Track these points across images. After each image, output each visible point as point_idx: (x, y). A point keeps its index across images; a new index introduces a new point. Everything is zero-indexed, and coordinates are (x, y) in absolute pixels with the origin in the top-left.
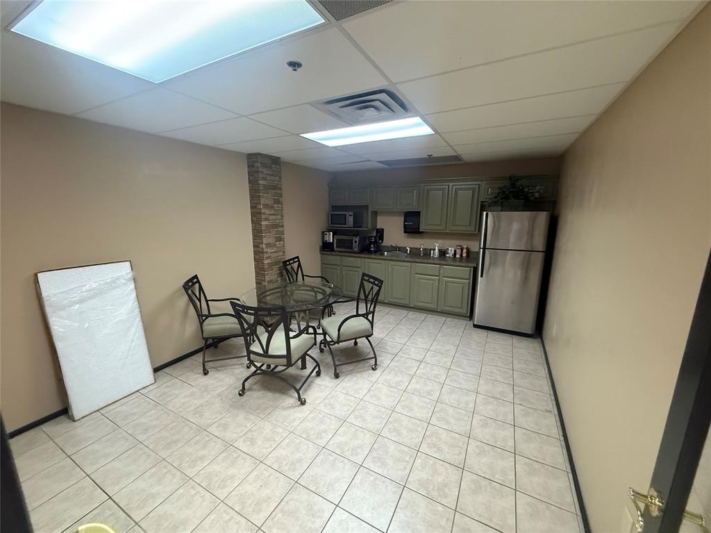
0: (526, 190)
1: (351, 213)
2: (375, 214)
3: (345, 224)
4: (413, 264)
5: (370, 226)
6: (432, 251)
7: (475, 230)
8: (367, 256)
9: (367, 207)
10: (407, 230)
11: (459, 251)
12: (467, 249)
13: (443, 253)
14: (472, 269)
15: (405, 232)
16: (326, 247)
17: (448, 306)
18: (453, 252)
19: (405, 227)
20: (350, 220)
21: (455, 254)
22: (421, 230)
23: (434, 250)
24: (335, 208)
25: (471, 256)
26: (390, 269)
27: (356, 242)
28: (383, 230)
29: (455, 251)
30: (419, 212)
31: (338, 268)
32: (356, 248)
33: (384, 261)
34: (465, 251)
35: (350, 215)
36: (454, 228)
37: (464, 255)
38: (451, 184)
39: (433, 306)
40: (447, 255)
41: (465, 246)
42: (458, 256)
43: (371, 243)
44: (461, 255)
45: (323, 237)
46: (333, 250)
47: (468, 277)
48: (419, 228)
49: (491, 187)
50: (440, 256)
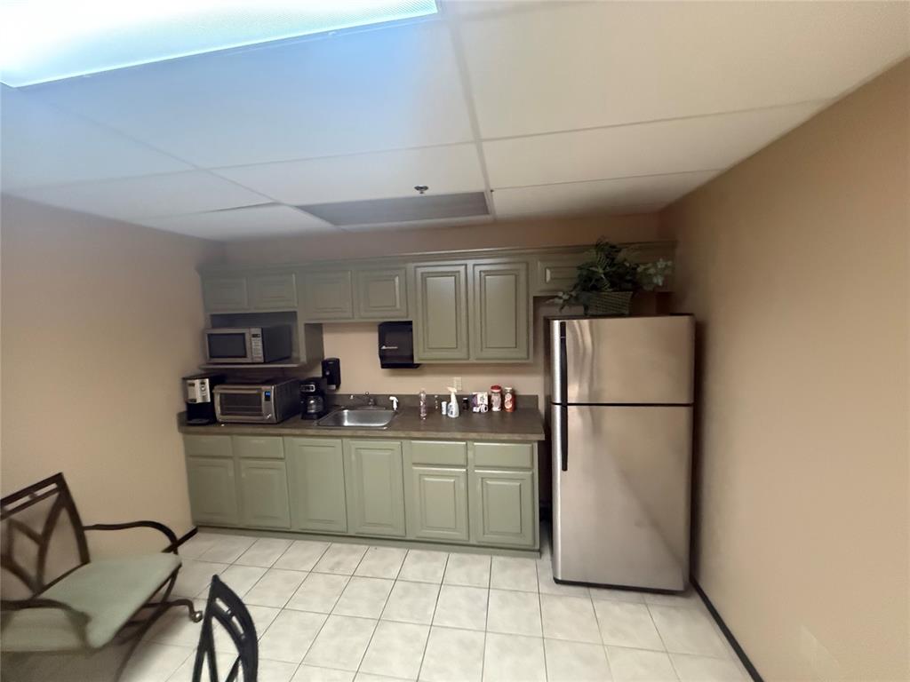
0: (639, 270)
1: (257, 331)
2: (316, 330)
3: (245, 356)
4: (405, 442)
5: (303, 358)
6: (444, 404)
7: (528, 358)
8: (297, 432)
9: (293, 315)
10: (388, 362)
11: (496, 399)
12: (513, 393)
13: (466, 403)
14: (536, 445)
15: (383, 366)
16: (196, 416)
17: (492, 533)
18: (486, 402)
19: (383, 355)
20: (256, 347)
21: (490, 406)
22: (416, 361)
23: (448, 399)
24: (219, 320)
25: (520, 406)
26: (353, 457)
27: (268, 398)
28: (337, 362)
29: (489, 397)
30: (410, 323)
31: (229, 462)
32: (269, 411)
33: (339, 441)
34: (508, 397)
35: (255, 336)
36: (484, 355)
37: (509, 406)
38: (470, 263)
39: (460, 535)
40: (475, 409)
41: (509, 389)
42: (496, 409)
43: (307, 396)
44: (502, 406)
45: (186, 393)
46: (213, 421)
47: (528, 464)
48: (412, 357)
49: (549, 268)
50: (461, 412)
